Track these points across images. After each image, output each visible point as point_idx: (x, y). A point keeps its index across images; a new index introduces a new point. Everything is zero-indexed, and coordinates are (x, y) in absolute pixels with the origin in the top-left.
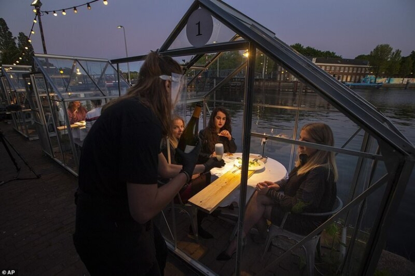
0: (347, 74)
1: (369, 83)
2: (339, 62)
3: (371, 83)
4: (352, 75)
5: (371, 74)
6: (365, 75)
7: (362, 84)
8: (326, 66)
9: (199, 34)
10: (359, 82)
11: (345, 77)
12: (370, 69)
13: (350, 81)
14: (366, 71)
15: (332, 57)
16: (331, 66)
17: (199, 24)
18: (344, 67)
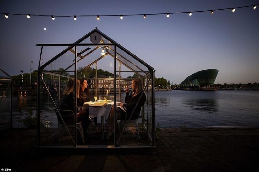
9: (96, 40)
16: (118, 81)
17: (96, 37)
18: (124, 82)
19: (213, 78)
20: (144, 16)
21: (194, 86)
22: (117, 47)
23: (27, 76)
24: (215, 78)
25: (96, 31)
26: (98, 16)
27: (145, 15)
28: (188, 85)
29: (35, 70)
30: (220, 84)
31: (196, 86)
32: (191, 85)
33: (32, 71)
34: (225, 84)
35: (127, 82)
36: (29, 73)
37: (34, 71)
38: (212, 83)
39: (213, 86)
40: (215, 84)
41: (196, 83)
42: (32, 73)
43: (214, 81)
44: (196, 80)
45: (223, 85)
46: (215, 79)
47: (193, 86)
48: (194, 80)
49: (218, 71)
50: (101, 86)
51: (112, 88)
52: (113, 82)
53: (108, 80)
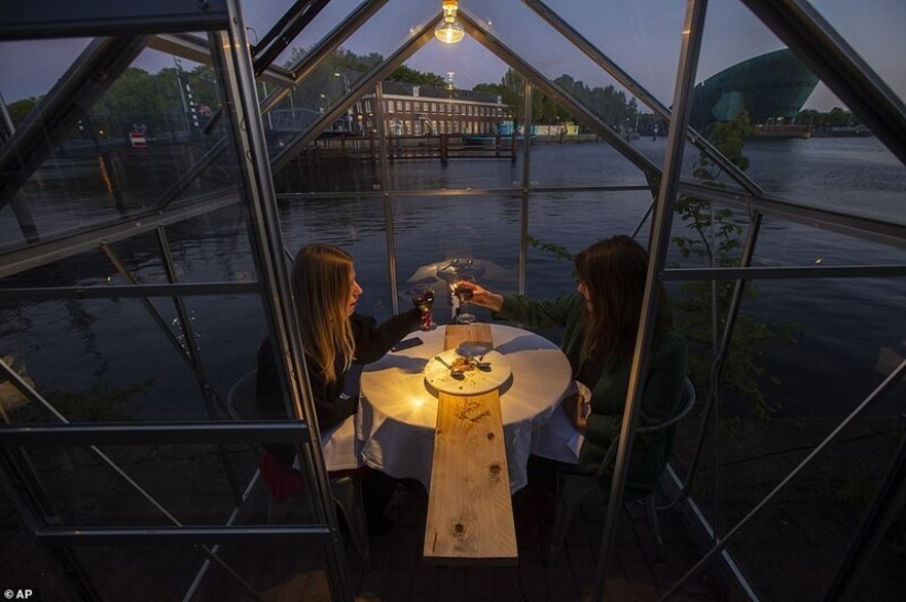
0: (473, 120)
4: (480, 120)
5: (508, 120)
11: (470, 125)
12: (507, 111)
14: (497, 113)
16: (446, 104)
19: (808, 85)
24: (814, 85)
35: (479, 106)
38: (794, 108)
39: (793, 120)
41: (731, 109)
43: (807, 97)
44: (734, 93)
48: (726, 94)
50: (397, 128)
51: (427, 132)
52: (430, 107)
53: (412, 102)
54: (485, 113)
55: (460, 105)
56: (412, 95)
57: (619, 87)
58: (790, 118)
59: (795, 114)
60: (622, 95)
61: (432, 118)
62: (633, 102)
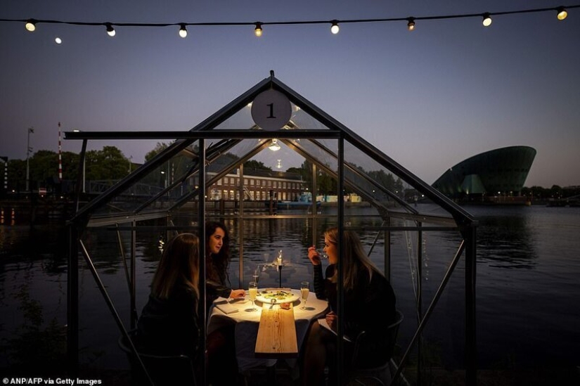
0: (282, 191)
1: (306, 201)
2: (270, 175)
3: (309, 201)
4: (287, 191)
5: (307, 191)
6: (301, 192)
7: (299, 202)
8: (255, 180)
10: (296, 200)
11: (280, 194)
12: (305, 185)
13: (287, 200)
14: (301, 187)
15: (260, 168)
16: (261, 180)
17: (271, 106)
18: (277, 182)
19: (523, 170)
20: (409, 25)
21: (467, 193)
22: (345, 141)
23: (17, 166)
24: (527, 171)
25: (271, 85)
26: (259, 25)
27: (411, 21)
28: (451, 191)
29: (40, 151)
30: (540, 188)
31: (473, 192)
32: (460, 190)
33: (32, 155)
34: (554, 186)
35: (287, 182)
36: (24, 159)
37: (36, 154)
38: (518, 186)
39: (520, 193)
40: (526, 188)
41: (472, 185)
42: (31, 160)
43: (524, 178)
44: (474, 176)
45: (548, 190)
46: (527, 175)
47: (464, 193)
48: (468, 177)
49: (534, 152)
50: (216, 195)
51: (246, 198)
52: (249, 182)
53: (236, 178)
54: (292, 187)
55: (272, 181)
56: (236, 174)
57: (387, 171)
58: (517, 192)
59: (520, 189)
60: (390, 176)
61: (250, 189)
62: (399, 181)
